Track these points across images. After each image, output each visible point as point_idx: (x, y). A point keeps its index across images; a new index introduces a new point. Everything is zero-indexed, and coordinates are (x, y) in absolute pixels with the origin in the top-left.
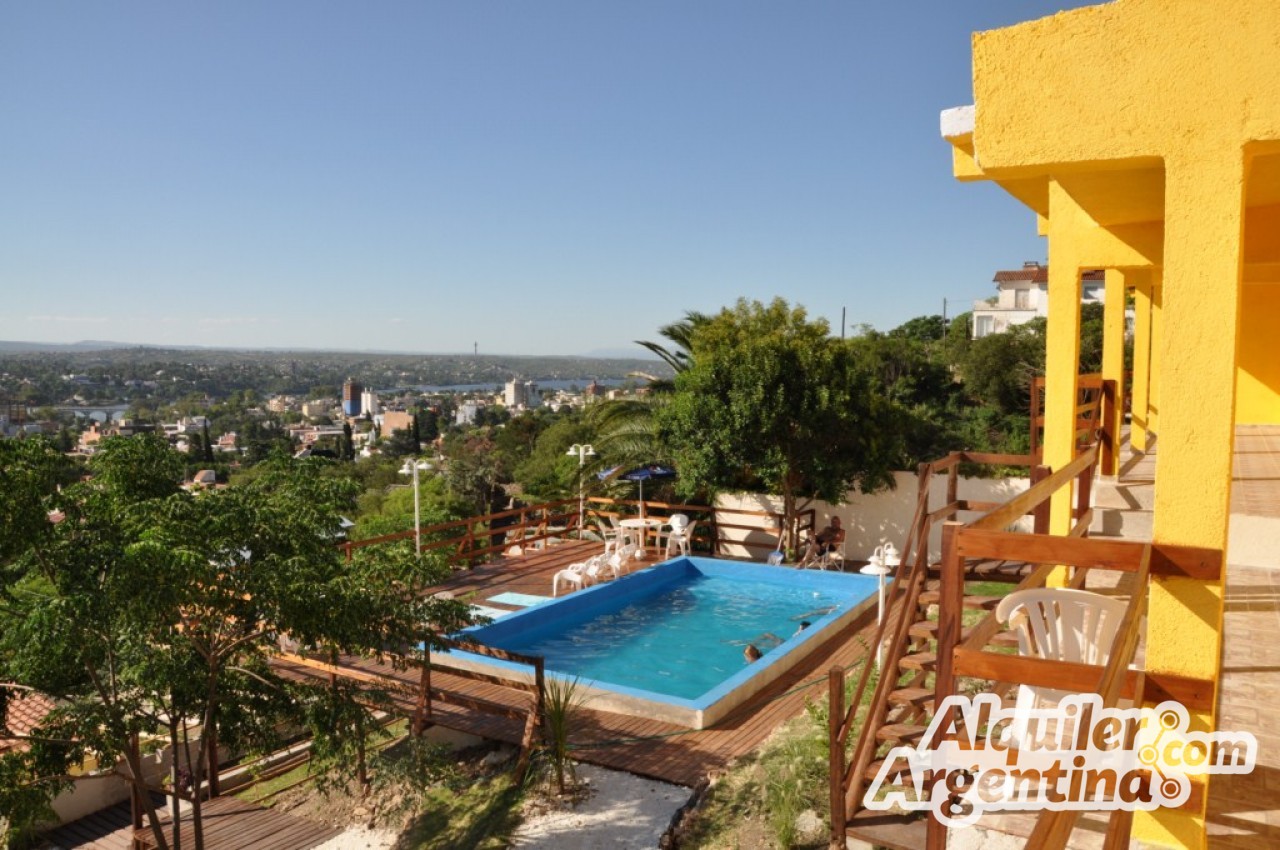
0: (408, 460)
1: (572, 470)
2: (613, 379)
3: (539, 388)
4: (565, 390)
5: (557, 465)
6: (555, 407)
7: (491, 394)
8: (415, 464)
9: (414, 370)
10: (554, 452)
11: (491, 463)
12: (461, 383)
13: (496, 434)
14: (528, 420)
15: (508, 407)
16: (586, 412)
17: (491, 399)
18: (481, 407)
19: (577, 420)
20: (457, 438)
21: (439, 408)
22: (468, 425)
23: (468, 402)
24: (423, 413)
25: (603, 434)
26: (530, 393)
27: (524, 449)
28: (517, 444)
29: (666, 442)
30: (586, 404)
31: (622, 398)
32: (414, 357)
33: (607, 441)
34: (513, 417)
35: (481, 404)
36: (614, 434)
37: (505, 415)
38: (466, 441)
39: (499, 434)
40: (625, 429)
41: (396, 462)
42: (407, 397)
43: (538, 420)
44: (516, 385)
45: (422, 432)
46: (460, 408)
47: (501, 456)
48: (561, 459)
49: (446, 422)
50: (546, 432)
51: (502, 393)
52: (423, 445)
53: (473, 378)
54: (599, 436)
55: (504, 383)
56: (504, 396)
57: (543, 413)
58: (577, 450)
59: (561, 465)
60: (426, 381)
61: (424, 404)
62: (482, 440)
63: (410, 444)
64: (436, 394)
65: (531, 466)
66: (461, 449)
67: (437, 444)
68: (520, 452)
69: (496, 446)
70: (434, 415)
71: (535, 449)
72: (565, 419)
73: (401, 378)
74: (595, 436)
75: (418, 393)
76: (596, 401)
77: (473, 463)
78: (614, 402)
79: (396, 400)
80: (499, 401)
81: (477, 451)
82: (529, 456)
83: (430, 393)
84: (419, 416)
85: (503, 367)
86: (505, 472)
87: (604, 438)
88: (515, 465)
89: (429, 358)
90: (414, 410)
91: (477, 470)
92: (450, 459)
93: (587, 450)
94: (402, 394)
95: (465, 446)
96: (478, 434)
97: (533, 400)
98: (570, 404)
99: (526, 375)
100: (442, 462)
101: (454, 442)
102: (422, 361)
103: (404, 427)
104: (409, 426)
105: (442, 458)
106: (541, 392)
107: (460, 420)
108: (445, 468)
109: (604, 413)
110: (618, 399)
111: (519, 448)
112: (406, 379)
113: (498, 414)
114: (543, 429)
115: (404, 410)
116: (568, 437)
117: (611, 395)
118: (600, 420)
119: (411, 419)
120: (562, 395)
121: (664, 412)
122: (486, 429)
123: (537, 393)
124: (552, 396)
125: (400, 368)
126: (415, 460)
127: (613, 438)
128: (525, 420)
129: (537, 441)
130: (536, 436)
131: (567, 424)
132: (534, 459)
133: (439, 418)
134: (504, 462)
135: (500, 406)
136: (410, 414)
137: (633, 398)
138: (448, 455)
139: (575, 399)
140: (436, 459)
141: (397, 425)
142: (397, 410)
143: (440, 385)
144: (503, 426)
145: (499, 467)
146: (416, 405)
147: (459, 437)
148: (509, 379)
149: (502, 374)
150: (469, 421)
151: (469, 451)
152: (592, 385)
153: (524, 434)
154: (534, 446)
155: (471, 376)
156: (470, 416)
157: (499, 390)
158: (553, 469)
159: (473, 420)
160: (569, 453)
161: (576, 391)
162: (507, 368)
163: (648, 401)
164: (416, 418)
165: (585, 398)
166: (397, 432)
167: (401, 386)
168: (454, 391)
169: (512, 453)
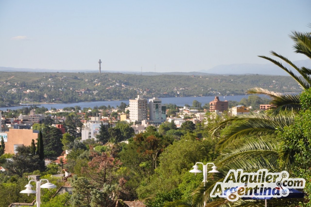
0: (33, 177)
1: (196, 187)
2: (237, 94)
3: (162, 104)
4: (188, 106)
5: (180, 181)
6: (178, 123)
7: (116, 111)
8: (38, 183)
9: (38, 87)
10: (177, 169)
11: (115, 180)
12: (86, 100)
13: (120, 150)
14: (151, 137)
15: (132, 123)
16: (208, 128)
17: (116, 115)
18: (105, 124)
19: (200, 136)
20: (81, 155)
21: (64, 125)
22: (93, 142)
23: (93, 119)
24: (48, 129)
25: (224, 152)
26: (154, 109)
27: (147, 165)
28: (141, 160)
29: (292, 160)
30: (209, 120)
31: (245, 116)
32: (38, 74)
33: (230, 159)
34: (136, 133)
35: (105, 121)
36: (237, 151)
37: (130, 131)
38: (91, 158)
39: (123, 150)
40: (248, 147)
41: (20, 180)
42: (32, 114)
43: (161, 136)
44: (139, 101)
45: (46, 149)
46: (85, 124)
47: (125, 172)
48: (184, 176)
49: (71, 139)
50: (170, 148)
51: (126, 109)
52: (47, 162)
53: (98, 94)
54: (222, 154)
55: (128, 99)
56: (128, 112)
57: (166, 129)
58: (201, 169)
59: (184, 182)
60: (51, 99)
61: (49, 121)
62: (106, 157)
63: (34, 161)
64: (61, 111)
65: (155, 182)
66: (86, 166)
67: (62, 161)
68: (143, 168)
69: (120, 163)
70: (59, 133)
71: (158, 165)
72: (188, 135)
73: (25, 94)
74: (218, 154)
75: (44, 110)
76: (218, 117)
77: (97, 180)
78: (236, 119)
79: (21, 117)
80: (123, 118)
81: (101, 169)
82: (152, 173)
83: (55, 110)
84: (43, 133)
85: (126, 84)
86: (129, 188)
87: (227, 156)
88: (139, 182)
89: (54, 76)
90: (39, 127)
91: (101, 186)
92: (74, 176)
93: (210, 169)
94: (27, 111)
95: (90, 162)
96: (103, 151)
97: (156, 116)
98: (193, 120)
99: (149, 92)
100: (66, 179)
101: (79, 160)
102: (47, 79)
103: (28, 144)
104: (33, 143)
105: (67, 174)
106: (164, 108)
107: (85, 137)
108: (70, 185)
109: (227, 129)
110: (241, 117)
111: (143, 164)
112: (31, 96)
113: (122, 130)
114: (167, 145)
115: (29, 128)
116: (191, 153)
117: (234, 112)
118: (223, 136)
119: (35, 136)
120: (185, 111)
121: (289, 130)
122: (110, 145)
123: (160, 109)
124: (175, 112)
125: (25, 86)
126: (38, 179)
127: (236, 156)
128: (148, 137)
129: (161, 158)
130: (160, 152)
131: (190, 141)
132: (158, 175)
133: (64, 135)
134: (128, 179)
135: (125, 122)
136: (34, 132)
137: (257, 115)
138: (73, 172)
139: (198, 115)
140: (59, 176)
141: (21, 143)
142: (22, 127)
143: (66, 103)
144: (127, 142)
145: (123, 183)
146: (40, 122)
147: (84, 153)
148: (133, 96)
149: (126, 90)
150: (93, 137)
151: (93, 168)
152: (215, 101)
153: (147, 151)
154: (158, 162)
155: (95, 92)
156: (95, 133)
157: (123, 107)
158: (176, 186)
159: (98, 137)
160: (191, 171)
161: (199, 107)
162: (132, 85)
163: (272, 118)
164: (41, 135)
165: (208, 114)
166: (22, 150)
167: (26, 103)
168: (79, 108)
169: (136, 170)
